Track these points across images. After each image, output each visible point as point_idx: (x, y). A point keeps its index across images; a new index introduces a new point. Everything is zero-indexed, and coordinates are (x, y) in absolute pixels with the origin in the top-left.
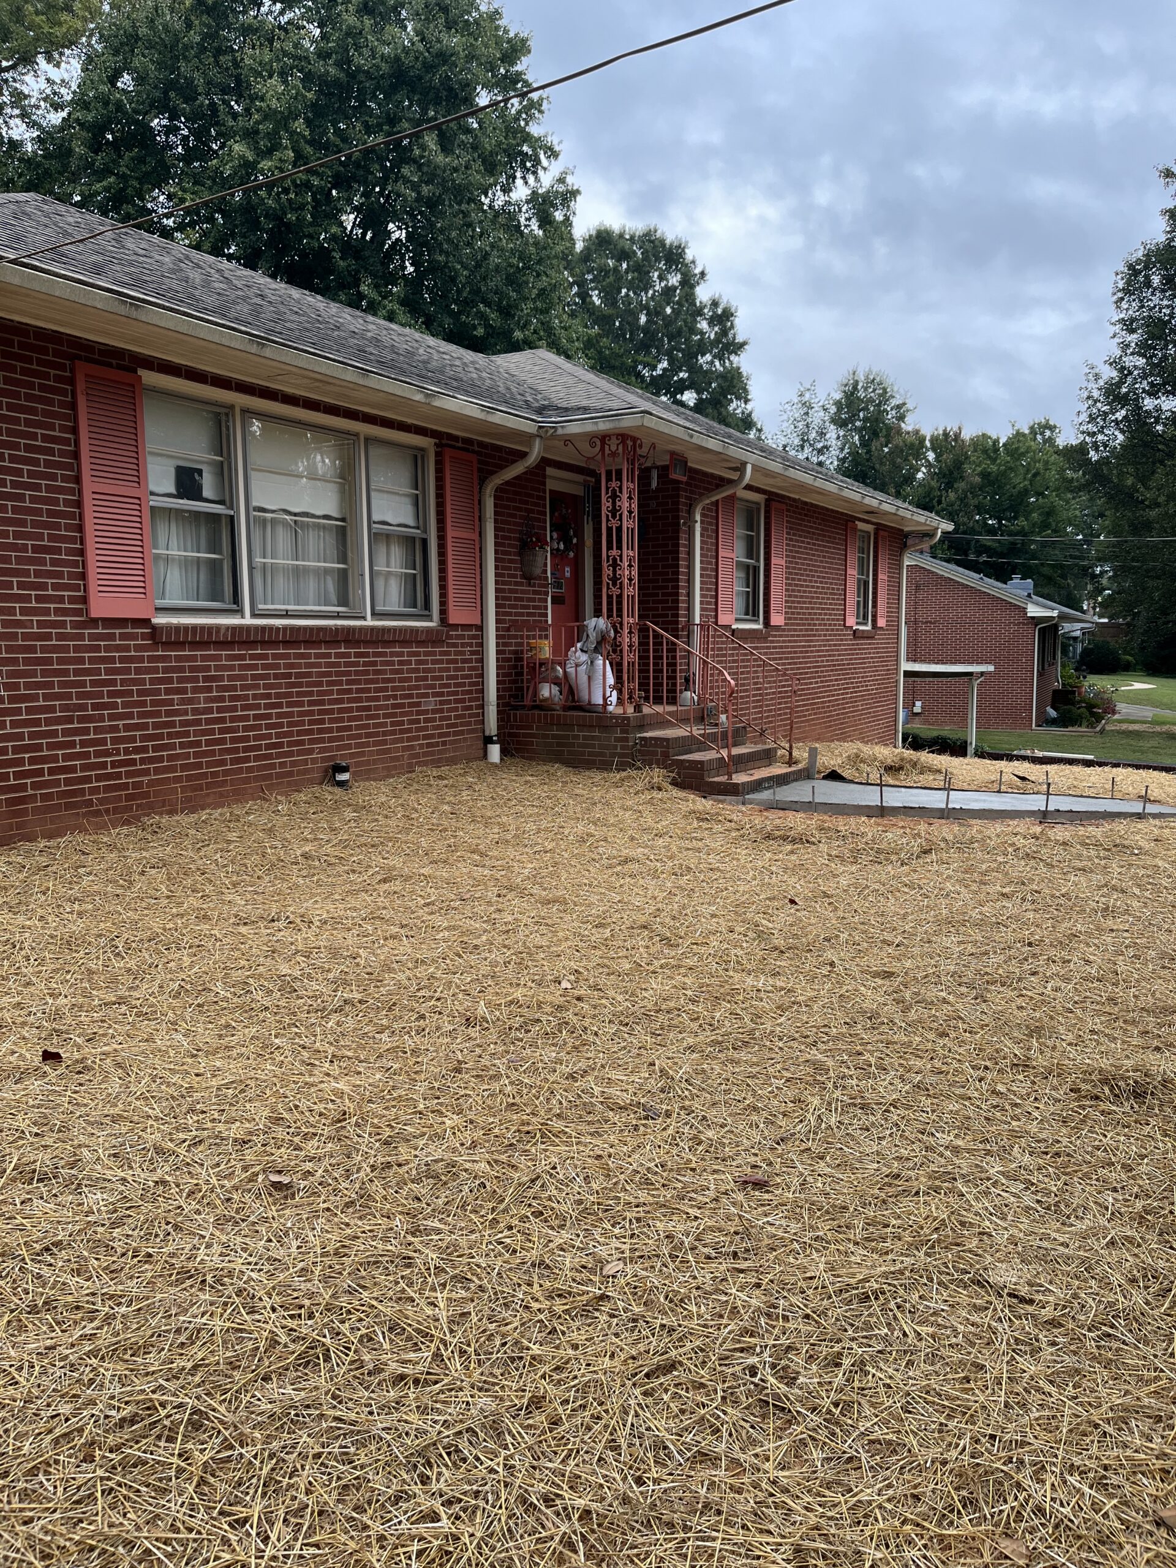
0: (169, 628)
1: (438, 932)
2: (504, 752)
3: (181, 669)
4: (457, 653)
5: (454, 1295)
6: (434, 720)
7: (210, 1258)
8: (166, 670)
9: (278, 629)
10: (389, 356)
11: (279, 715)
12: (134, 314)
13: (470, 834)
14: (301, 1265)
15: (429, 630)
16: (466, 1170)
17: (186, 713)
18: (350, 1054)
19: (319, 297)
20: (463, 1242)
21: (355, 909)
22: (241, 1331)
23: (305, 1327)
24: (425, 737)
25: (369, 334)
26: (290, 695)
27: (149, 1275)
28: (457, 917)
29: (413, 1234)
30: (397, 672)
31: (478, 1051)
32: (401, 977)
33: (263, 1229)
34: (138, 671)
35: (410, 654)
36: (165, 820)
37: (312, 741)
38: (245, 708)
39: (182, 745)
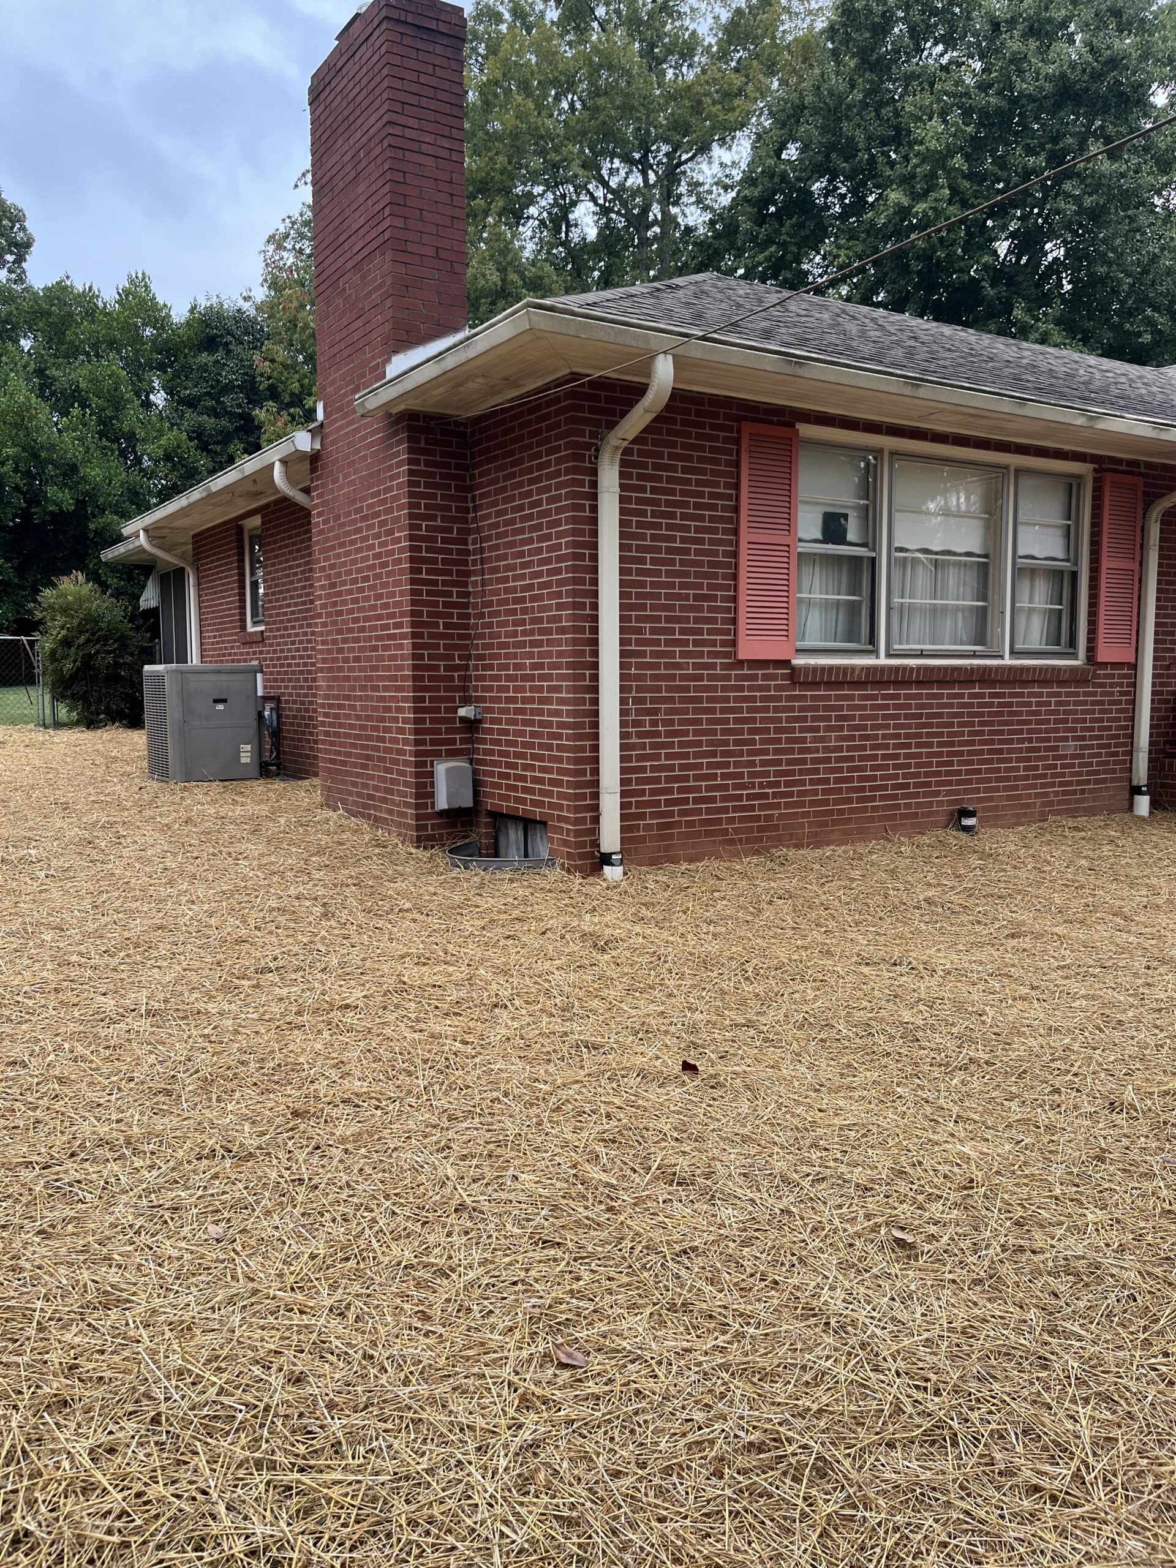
0: (807, 669)
1: (1074, 999)
2: (1154, 805)
3: (816, 709)
4: (1103, 694)
5: (1097, 1414)
6: (1073, 765)
7: (833, 1301)
8: (802, 709)
9: (912, 669)
10: (1046, 380)
11: (907, 756)
12: (799, 371)
13: (1110, 894)
14: (926, 1335)
15: (1073, 669)
16: (1112, 1276)
17: (817, 750)
18: (976, 1117)
19: (971, 331)
20: (1109, 1357)
21: (981, 963)
22: (863, 1385)
23: (932, 1403)
24: (1061, 784)
25: (1024, 361)
26: (920, 735)
27: (776, 1302)
28: (1096, 986)
29: (1050, 1333)
30: (1034, 713)
31: (1125, 1142)
32: (1031, 1042)
33: (886, 1284)
34: (776, 709)
35: (1049, 695)
36: (791, 853)
37: (939, 784)
38: (874, 747)
39: (812, 782)
